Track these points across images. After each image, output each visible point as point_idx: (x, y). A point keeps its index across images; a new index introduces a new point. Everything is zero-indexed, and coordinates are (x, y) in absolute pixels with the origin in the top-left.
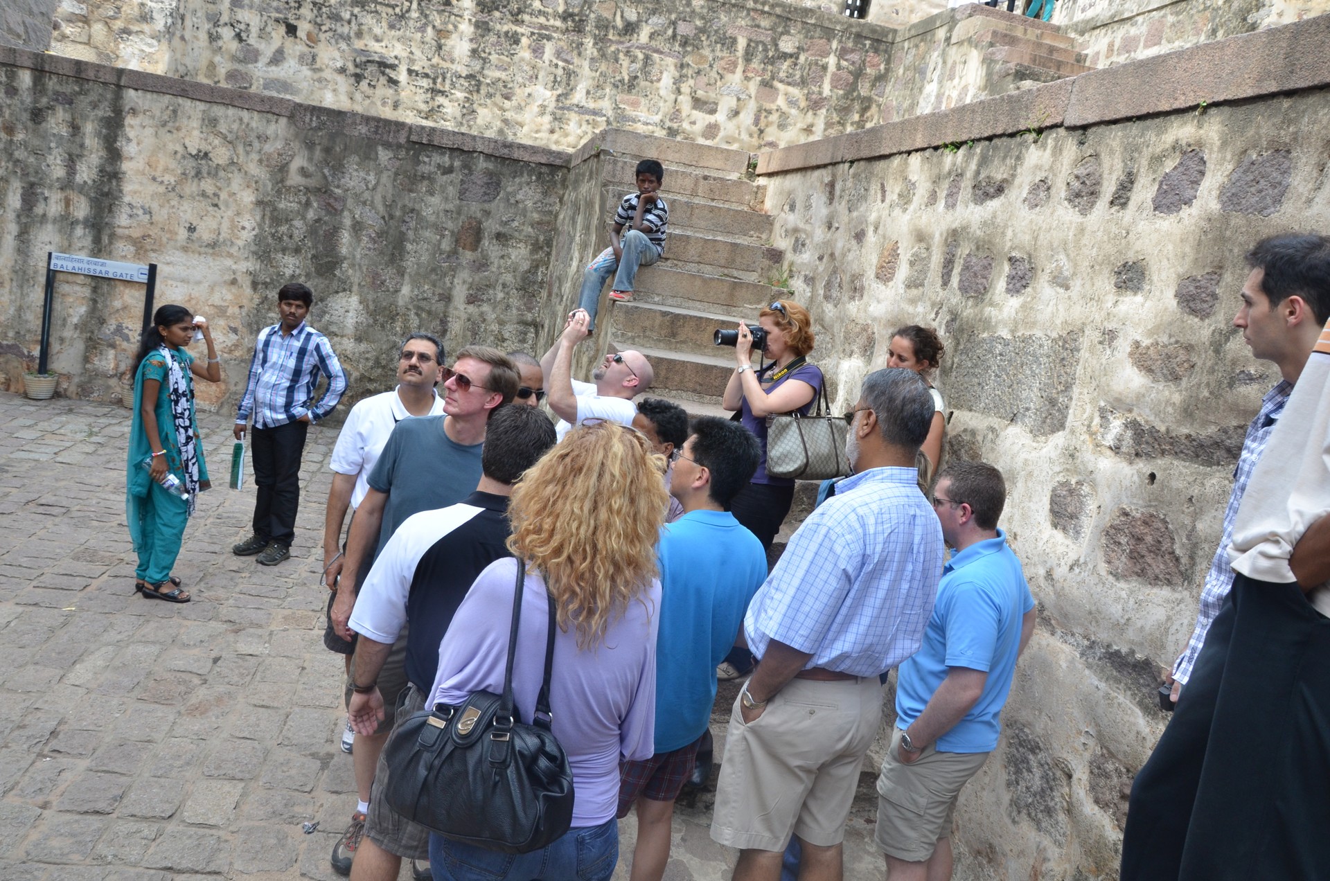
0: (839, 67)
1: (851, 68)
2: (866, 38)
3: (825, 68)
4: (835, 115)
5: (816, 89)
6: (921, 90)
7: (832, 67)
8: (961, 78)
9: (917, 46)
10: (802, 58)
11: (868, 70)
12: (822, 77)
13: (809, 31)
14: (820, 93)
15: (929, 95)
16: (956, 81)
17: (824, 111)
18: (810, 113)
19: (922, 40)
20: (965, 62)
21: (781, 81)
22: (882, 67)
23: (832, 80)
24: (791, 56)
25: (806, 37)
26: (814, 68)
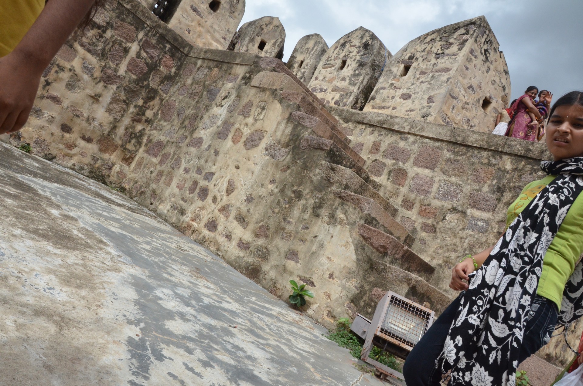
0: (138, 56)
1: (148, 60)
2: (168, 42)
3: (126, 51)
4: (123, 94)
5: (113, 66)
6: (207, 108)
7: (133, 53)
8: (256, 120)
9: (210, 68)
10: (109, 34)
11: (162, 68)
12: (121, 57)
13: (122, 13)
14: (116, 71)
15: (215, 117)
16: (250, 120)
17: (114, 87)
18: (101, 84)
19: (217, 66)
20: (264, 108)
21: (82, 45)
22: (173, 70)
23: (129, 64)
24: (99, 27)
25: (118, 17)
26: (117, 46)
